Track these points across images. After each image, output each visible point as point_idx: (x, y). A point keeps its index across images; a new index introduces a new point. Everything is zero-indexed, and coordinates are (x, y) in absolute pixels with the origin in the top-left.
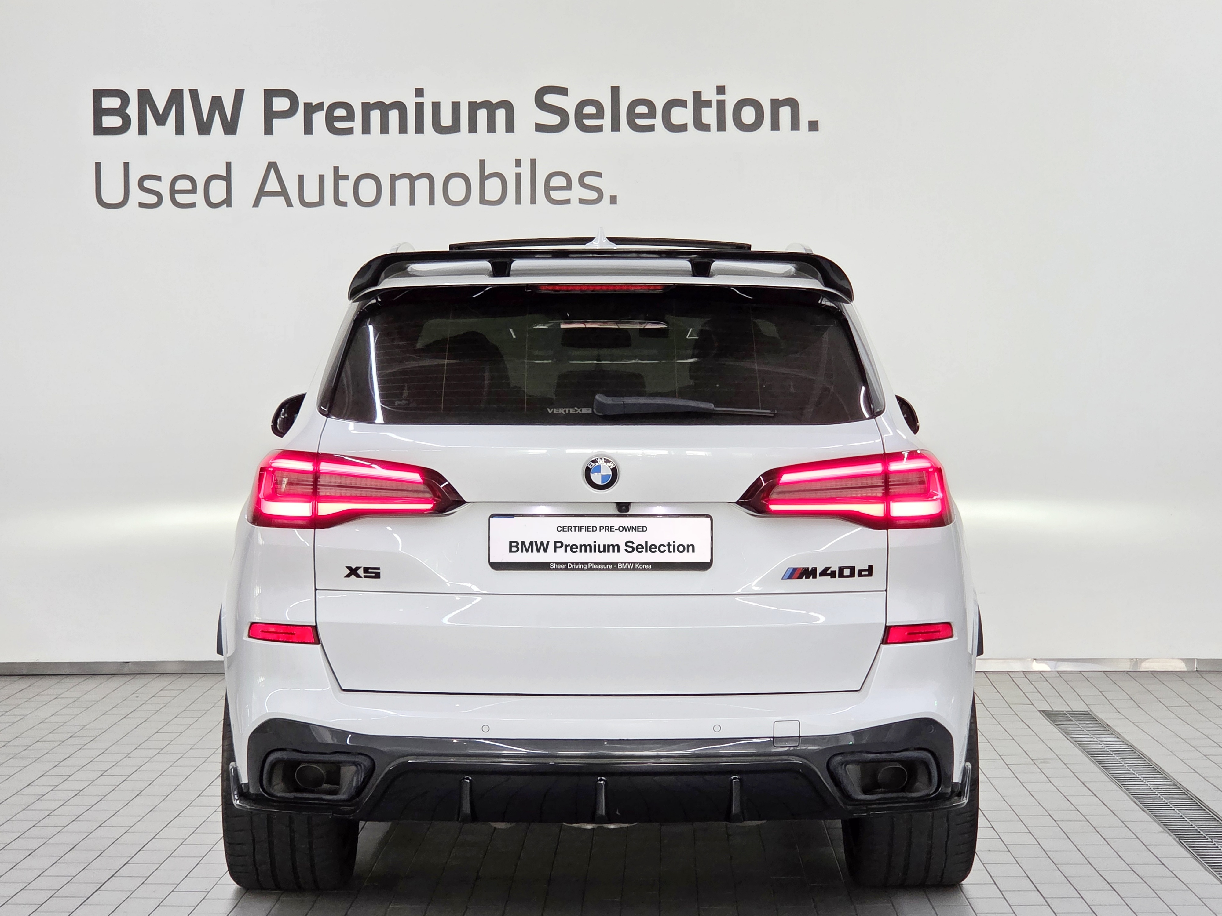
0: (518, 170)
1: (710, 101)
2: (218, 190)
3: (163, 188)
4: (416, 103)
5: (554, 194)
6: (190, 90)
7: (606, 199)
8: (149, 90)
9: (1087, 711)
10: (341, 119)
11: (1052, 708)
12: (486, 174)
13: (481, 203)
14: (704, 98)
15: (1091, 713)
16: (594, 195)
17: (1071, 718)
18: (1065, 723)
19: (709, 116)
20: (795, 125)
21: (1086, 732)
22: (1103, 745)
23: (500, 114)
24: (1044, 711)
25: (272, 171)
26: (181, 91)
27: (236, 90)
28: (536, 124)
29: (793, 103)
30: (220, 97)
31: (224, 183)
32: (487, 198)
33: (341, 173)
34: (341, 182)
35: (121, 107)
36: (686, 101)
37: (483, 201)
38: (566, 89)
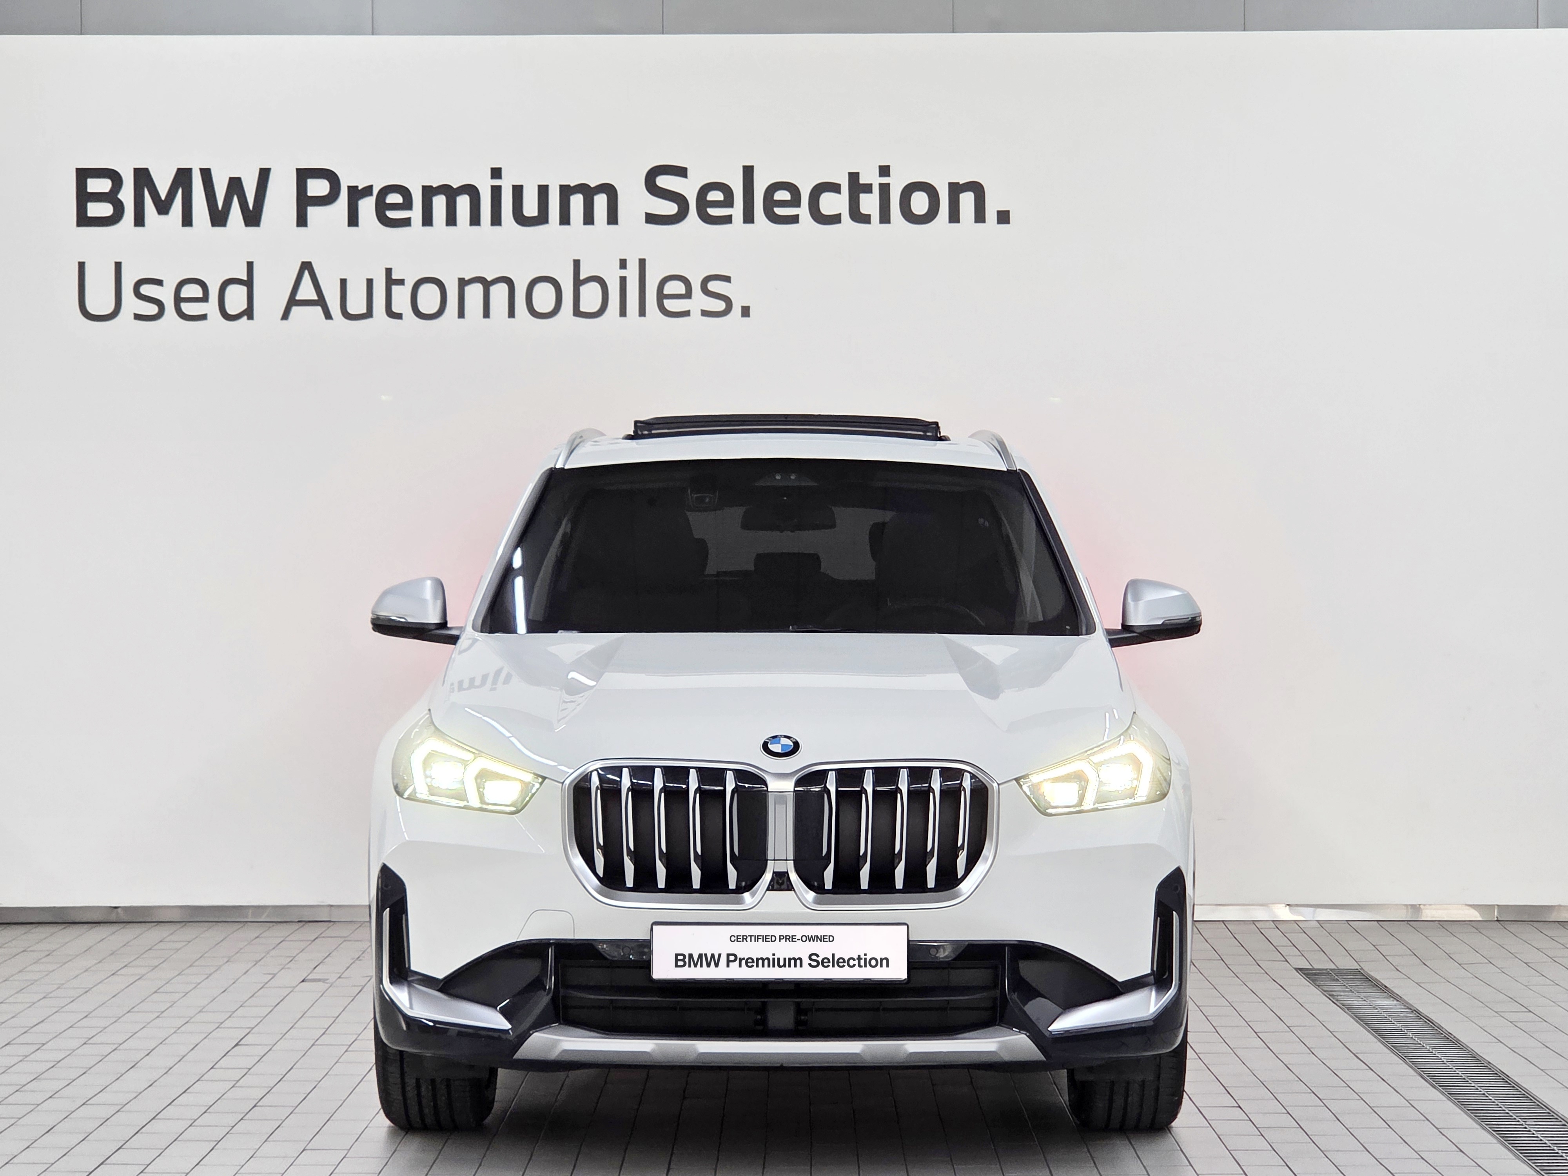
0: (623, 273)
1: (871, 185)
2: (236, 299)
3: (166, 295)
5: (672, 305)
6: (201, 170)
7: (737, 310)
8: (147, 169)
9: (1357, 969)
10: (395, 207)
11: (1312, 965)
12: (582, 277)
13: (575, 315)
14: (863, 180)
15: (1362, 971)
16: (720, 306)
17: (1336, 977)
18: (1327, 983)
20: (980, 217)
21: (1357, 994)
22: (1379, 1010)
23: (601, 202)
24: (1301, 969)
25: (306, 273)
26: (189, 171)
27: (261, 169)
28: (647, 214)
29: (977, 188)
30: (239, 179)
31: (244, 289)
32: (582, 309)
33: (394, 277)
34: (395, 289)
35: (111, 190)
36: (839, 185)
37: (577, 312)
38: (686, 169)
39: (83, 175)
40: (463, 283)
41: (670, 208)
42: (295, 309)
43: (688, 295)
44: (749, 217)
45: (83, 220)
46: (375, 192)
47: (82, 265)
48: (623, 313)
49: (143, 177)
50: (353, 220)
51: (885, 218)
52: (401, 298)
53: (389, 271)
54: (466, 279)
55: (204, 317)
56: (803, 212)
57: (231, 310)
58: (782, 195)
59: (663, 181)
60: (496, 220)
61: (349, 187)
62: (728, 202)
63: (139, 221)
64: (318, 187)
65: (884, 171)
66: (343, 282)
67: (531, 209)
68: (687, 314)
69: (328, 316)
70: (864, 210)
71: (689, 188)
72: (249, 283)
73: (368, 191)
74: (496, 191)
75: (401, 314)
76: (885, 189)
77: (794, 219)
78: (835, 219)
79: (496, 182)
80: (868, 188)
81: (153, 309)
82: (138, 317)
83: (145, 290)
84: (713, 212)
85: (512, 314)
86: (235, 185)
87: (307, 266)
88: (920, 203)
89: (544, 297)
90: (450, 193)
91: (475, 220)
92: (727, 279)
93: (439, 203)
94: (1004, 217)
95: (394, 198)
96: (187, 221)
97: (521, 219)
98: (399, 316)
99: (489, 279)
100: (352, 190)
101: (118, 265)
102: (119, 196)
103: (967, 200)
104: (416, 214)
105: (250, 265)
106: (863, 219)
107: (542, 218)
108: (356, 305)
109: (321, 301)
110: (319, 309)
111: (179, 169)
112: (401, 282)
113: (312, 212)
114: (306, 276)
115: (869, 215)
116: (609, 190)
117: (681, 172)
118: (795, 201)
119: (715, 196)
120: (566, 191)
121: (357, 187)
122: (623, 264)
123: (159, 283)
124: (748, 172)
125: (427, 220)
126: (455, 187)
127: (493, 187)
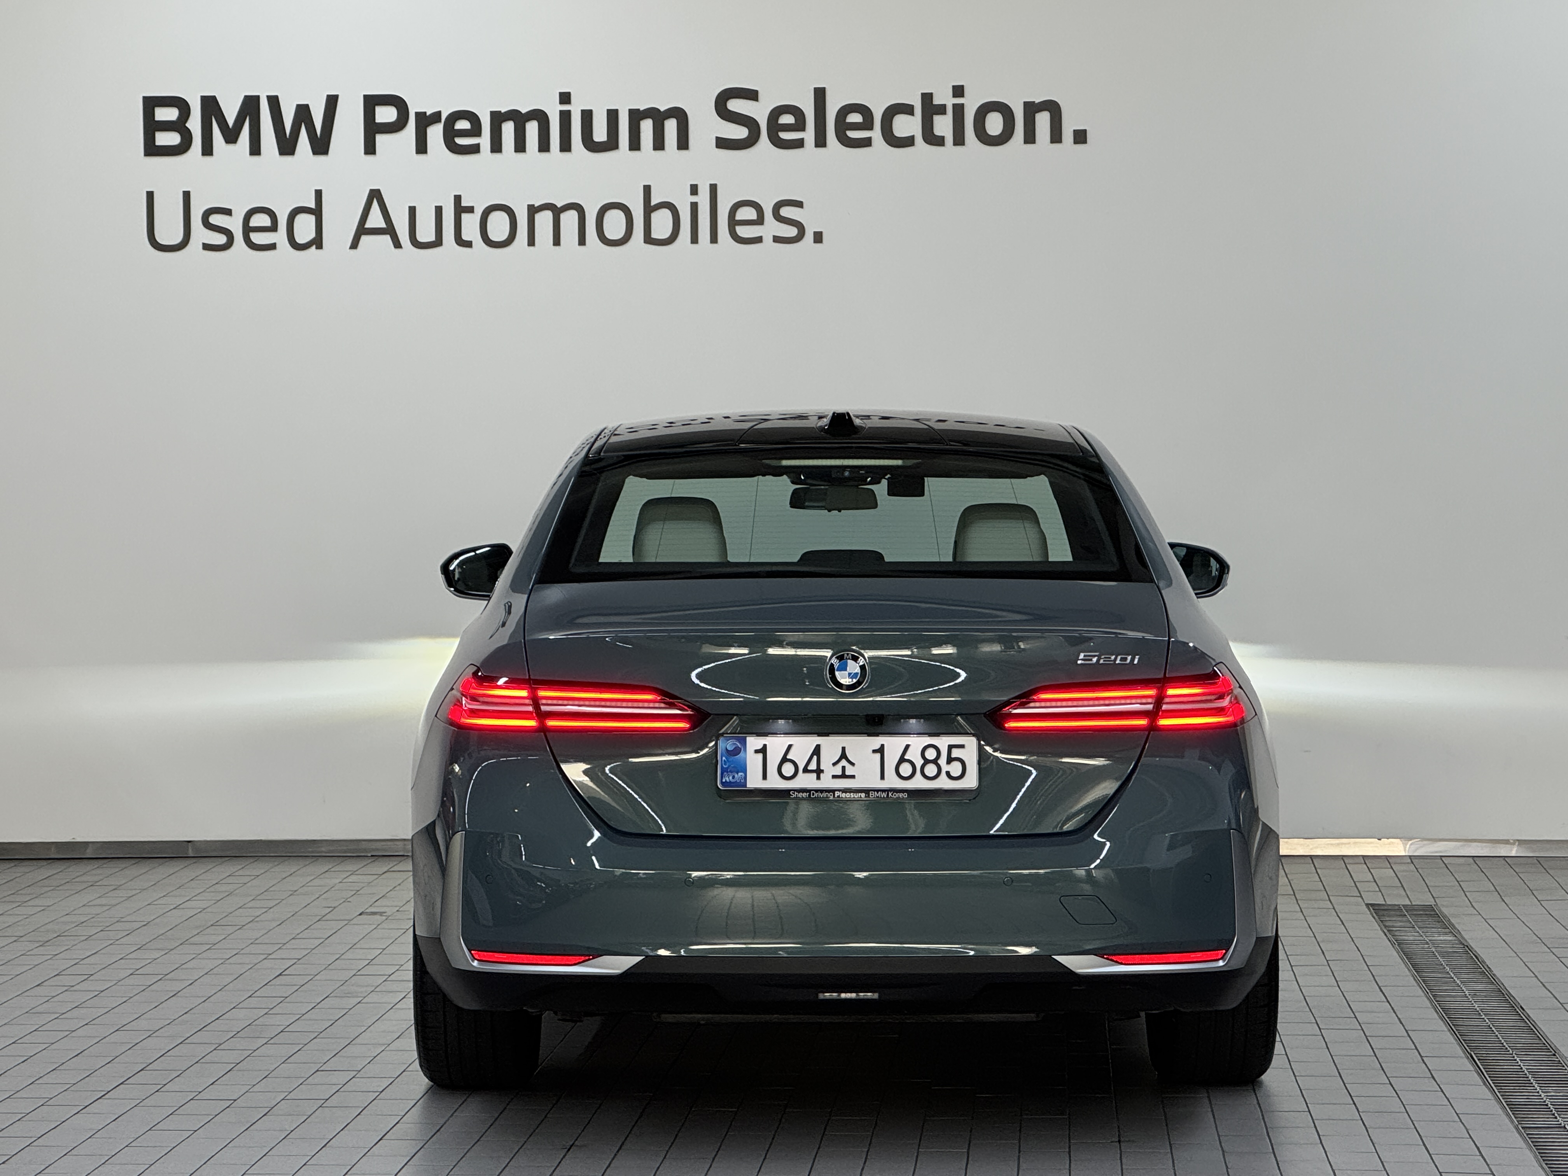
0: (694, 199)
1: (945, 105)
2: (305, 228)
3: (235, 224)
4: (560, 111)
5: (743, 231)
6: (268, 97)
7: (809, 236)
8: (215, 96)
9: (1431, 905)
10: (464, 133)
11: (1385, 901)
12: (653, 203)
13: (645, 242)
14: (937, 101)
15: (1435, 908)
16: (792, 232)
17: (1405, 913)
18: (1393, 919)
19: (943, 125)
20: (1056, 137)
23: (671, 126)
24: (1372, 905)
25: (375, 203)
26: (257, 98)
27: (328, 96)
28: (717, 138)
29: (1053, 108)
30: (307, 106)
31: (311, 219)
32: (654, 235)
33: (464, 204)
34: (465, 217)
35: (178, 118)
36: (913, 106)
37: (649, 239)
38: (756, 92)
39: (151, 104)
40: (533, 211)
41: (740, 132)
42: (365, 239)
43: (760, 221)
44: (820, 142)
45: (152, 149)
46: (444, 117)
47: (150, 195)
48: (694, 240)
49: (210, 105)
50: (422, 147)
51: (959, 140)
52: (471, 226)
53: (458, 199)
54: (536, 206)
55: (272, 247)
56: (876, 134)
57: (301, 239)
58: (855, 118)
59: (735, 105)
60: (566, 146)
61: (416, 113)
62: (800, 125)
63: (208, 150)
64: (386, 114)
65: (958, 91)
66: (412, 211)
67: (600, 134)
68: (759, 240)
69: (397, 244)
70: (938, 131)
71: (759, 112)
72: (317, 212)
73: (436, 117)
74: (565, 117)
75: (471, 242)
76: (959, 110)
77: (866, 143)
78: (909, 142)
79: (565, 107)
80: (941, 110)
81: (221, 239)
82: (207, 247)
83: (215, 219)
84: (785, 136)
85: (582, 241)
86: (303, 113)
87: (375, 195)
88: (994, 124)
89: (615, 225)
90: (519, 119)
91: (544, 146)
92: (799, 204)
93: (508, 129)
94: (1080, 137)
95: (463, 125)
96: (255, 149)
97: (591, 145)
98: (468, 244)
99: (559, 206)
100: (420, 116)
101: (187, 195)
102: (187, 125)
103: (1043, 120)
104: (485, 141)
105: (319, 194)
106: (939, 141)
107: (611, 144)
108: (426, 233)
109: (390, 230)
110: (387, 238)
111: (246, 97)
112: (470, 210)
113: (381, 140)
114: (375, 206)
115: (943, 138)
116: (680, 115)
117: (752, 95)
118: (868, 124)
119: (787, 119)
120: (636, 116)
121: (425, 113)
122: (694, 190)
123: (228, 212)
124: (820, 95)
125: (496, 147)
126: (524, 111)
127: (561, 112)
